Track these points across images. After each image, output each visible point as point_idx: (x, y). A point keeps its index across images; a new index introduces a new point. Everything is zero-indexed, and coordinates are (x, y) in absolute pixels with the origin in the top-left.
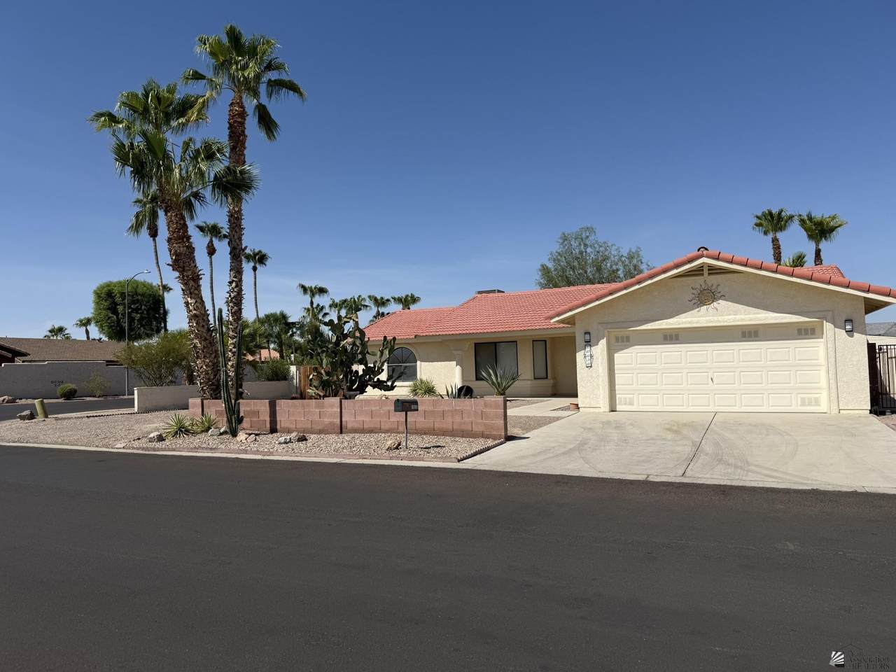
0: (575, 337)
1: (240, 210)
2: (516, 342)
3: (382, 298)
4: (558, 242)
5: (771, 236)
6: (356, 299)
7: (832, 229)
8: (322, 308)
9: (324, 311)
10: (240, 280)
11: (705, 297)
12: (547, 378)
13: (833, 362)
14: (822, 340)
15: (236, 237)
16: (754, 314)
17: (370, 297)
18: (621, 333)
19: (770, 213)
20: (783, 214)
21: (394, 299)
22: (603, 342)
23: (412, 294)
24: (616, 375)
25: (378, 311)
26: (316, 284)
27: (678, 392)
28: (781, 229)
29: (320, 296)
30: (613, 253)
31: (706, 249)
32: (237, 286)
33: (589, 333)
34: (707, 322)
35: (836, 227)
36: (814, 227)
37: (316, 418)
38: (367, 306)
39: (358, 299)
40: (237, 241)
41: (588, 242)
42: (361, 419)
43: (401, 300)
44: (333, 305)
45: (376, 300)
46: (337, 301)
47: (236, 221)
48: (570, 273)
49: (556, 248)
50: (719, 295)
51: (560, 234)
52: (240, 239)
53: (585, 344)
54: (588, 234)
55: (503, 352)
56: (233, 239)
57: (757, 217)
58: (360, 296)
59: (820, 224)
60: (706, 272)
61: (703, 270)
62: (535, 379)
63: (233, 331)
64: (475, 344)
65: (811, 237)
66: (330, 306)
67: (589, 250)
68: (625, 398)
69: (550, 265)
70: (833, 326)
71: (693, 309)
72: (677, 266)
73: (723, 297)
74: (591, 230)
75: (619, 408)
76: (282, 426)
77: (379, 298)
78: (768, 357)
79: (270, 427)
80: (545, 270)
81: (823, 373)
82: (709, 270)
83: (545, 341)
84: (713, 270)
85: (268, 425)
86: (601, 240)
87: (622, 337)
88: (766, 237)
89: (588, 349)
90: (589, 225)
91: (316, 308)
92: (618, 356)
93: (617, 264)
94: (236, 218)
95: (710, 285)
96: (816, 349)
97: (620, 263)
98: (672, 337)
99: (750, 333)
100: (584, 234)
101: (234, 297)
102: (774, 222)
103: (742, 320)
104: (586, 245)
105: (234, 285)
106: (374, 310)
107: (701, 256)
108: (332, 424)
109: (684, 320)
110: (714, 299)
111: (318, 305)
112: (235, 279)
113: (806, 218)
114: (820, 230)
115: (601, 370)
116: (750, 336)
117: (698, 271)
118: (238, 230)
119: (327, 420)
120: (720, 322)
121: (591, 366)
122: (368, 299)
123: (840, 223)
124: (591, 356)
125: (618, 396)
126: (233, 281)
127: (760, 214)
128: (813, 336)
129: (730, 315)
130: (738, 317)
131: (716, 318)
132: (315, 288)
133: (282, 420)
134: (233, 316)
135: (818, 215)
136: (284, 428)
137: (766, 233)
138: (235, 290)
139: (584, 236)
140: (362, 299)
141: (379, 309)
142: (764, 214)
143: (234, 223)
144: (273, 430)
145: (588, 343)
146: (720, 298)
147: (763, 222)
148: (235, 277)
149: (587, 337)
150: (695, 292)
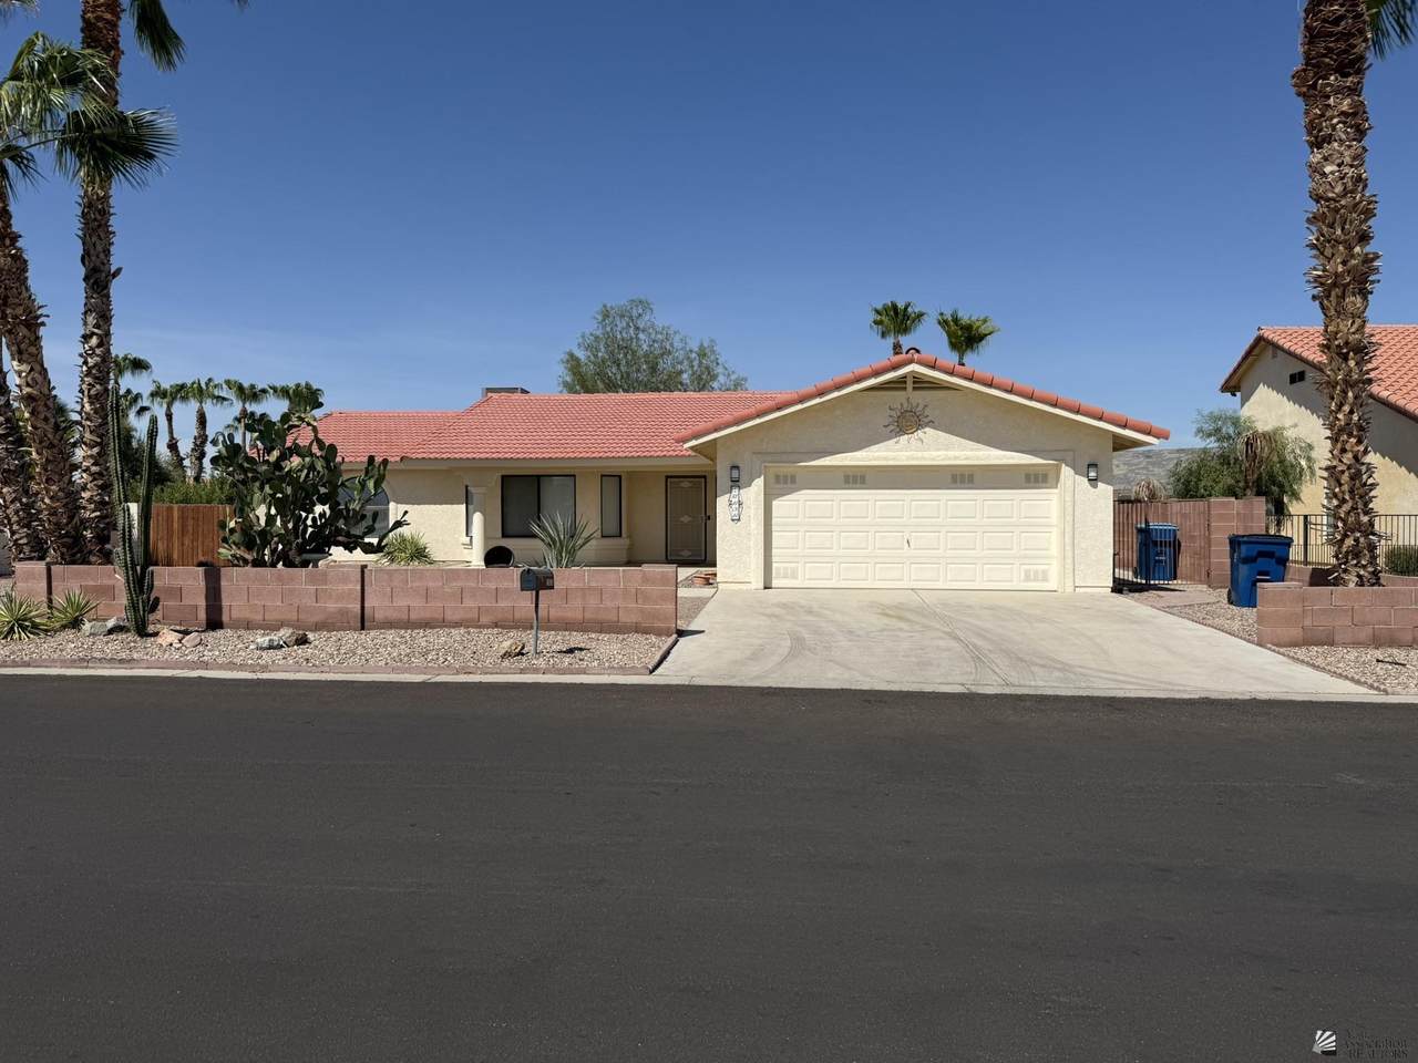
0: (715, 471)
1: (107, 197)
2: (574, 476)
3: (253, 387)
4: (595, 318)
5: (890, 341)
6: (204, 386)
7: (982, 338)
8: (138, 396)
9: (140, 404)
10: (108, 334)
11: (907, 422)
12: (620, 536)
13: (1071, 523)
14: (1055, 491)
15: (99, 248)
16: (972, 450)
17: (228, 382)
18: (786, 469)
19: (895, 307)
20: (910, 309)
21: (275, 389)
22: (759, 483)
23: (307, 384)
24: (774, 534)
25: (244, 410)
26: (126, 352)
27: (860, 560)
28: (906, 330)
29: (133, 373)
30: (675, 344)
31: (918, 351)
32: (100, 345)
33: (737, 467)
34: (908, 458)
35: (986, 335)
36: (960, 333)
37: (309, 602)
38: (224, 399)
39: (207, 384)
40: (102, 256)
41: (641, 325)
42: (405, 604)
43: (287, 392)
44: (158, 393)
45: (241, 388)
46: (166, 385)
47: (99, 217)
48: (612, 371)
49: (591, 327)
50: (926, 420)
51: (599, 307)
52: (107, 253)
53: (730, 483)
54: (640, 311)
55: (550, 493)
56: (92, 252)
57: (878, 312)
58: (210, 380)
59: (968, 328)
60: (910, 385)
61: (905, 382)
62: (603, 536)
63: (91, 432)
64: (503, 477)
65: (954, 346)
66: (153, 395)
67: (641, 336)
68: (786, 569)
69: (581, 354)
70: (1072, 472)
71: (890, 438)
72: (877, 373)
73: (931, 424)
74: (644, 304)
75: (775, 583)
76: (234, 616)
77: (246, 385)
78: (986, 512)
79: (207, 619)
80: (573, 364)
81: (1054, 536)
82: (914, 382)
83: (620, 477)
84: (920, 383)
85: (202, 615)
86: (660, 323)
87: (786, 477)
88: (883, 341)
89: (735, 491)
90: (642, 298)
91: (125, 396)
92: (779, 505)
93: (681, 363)
94: (99, 211)
95: (914, 405)
96: (1046, 502)
97: (686, 363)
98: (857, 479)
99: (962, 478)
100: (634, 311)
101: (95, 365)
102: (897, 320)
103: (956, 458)
104: (637, 328)
105: (94, 341)
106: (236, 408)
107: (911, 361)
108: (343, 612)
109: (877, 454)
110: (919, 426)
111: (129, 391)
112: (96, 331)
113: (950, 319)
114: (966, 337)
115: (753, 526)
116: (962, 482)
117: (899, 384)
118: (102, 236)
119: (332, 606)
120: (924, 459)
121: (739, 520)
122: (225, 386)
123: (991, 329)
124: (740, 504)
125: (774, 565)
126: (93, 334)
127: (879, 307)
128: (1044, 485)
129: (939, 450)
130: (951, 453)
131: (920, 454)
132: (125, 359)
133: (232, 605)
134: (91, 403)
135: (965, 317)
136: (238, 620)
137: (883, 335)
138: (98, 351)
139: (635, 313)
140: (216, 386)
141: (247, 406)
142: (886, 308)
143: (95, 219)
144: (214, 623)
145: (736, 483)
146: (927, 425)
147: (883, 318)
148: (97, 326)
149: (735, 474)
150: (893, 413)
